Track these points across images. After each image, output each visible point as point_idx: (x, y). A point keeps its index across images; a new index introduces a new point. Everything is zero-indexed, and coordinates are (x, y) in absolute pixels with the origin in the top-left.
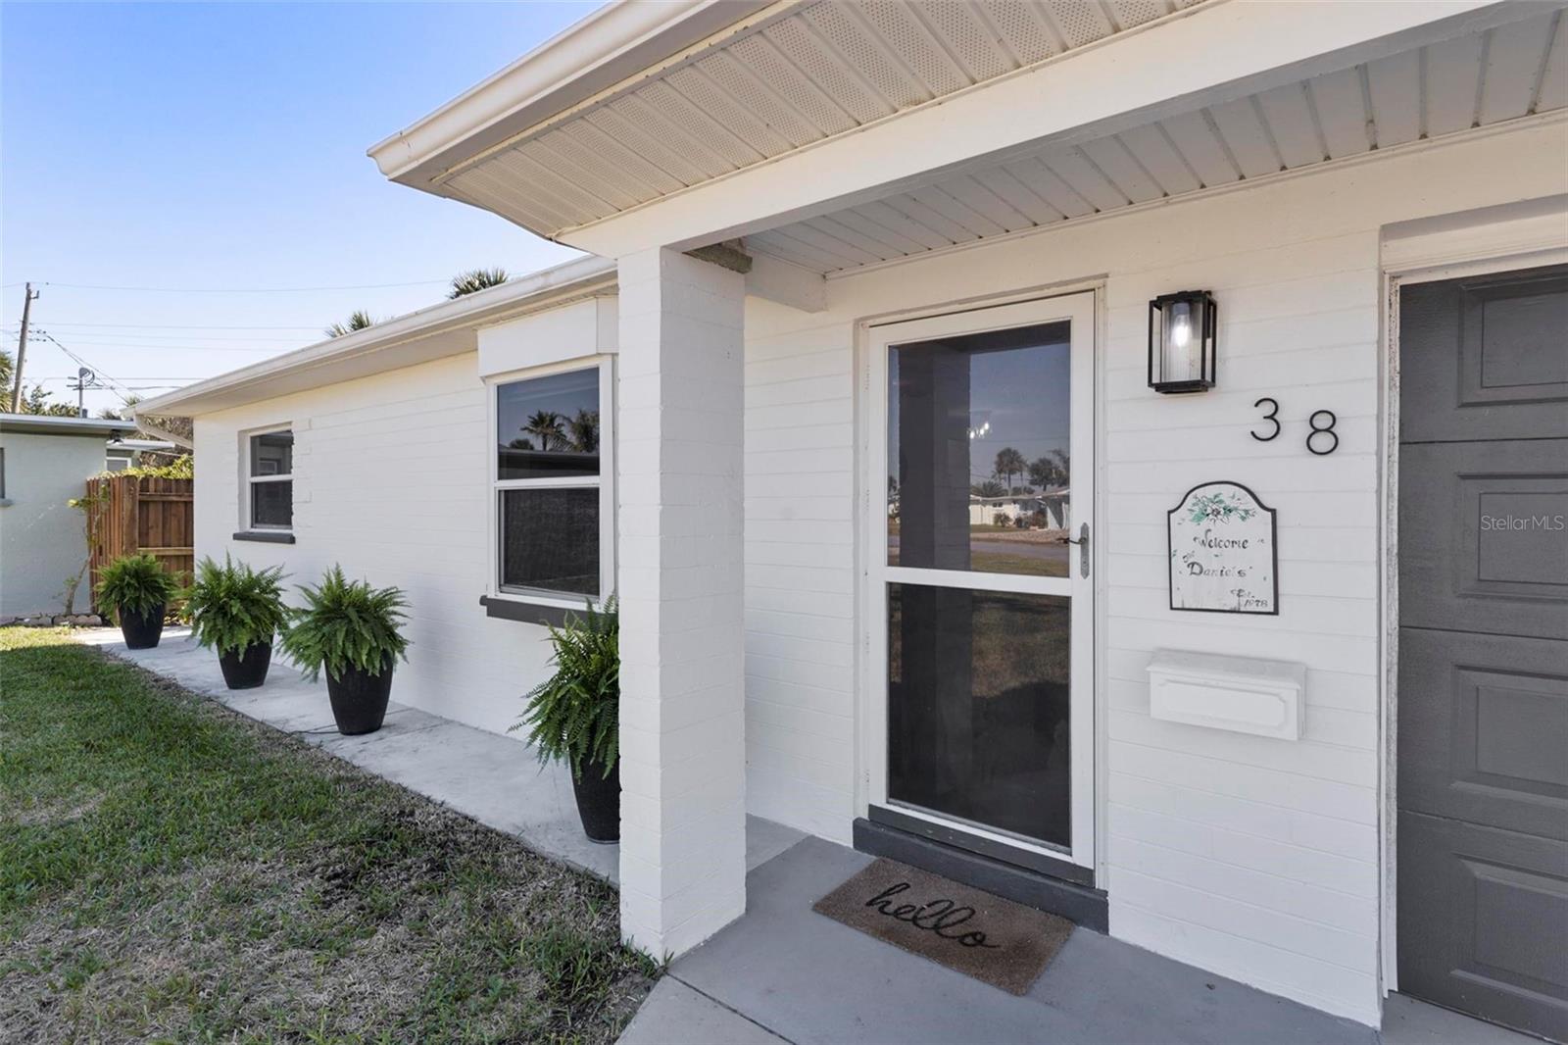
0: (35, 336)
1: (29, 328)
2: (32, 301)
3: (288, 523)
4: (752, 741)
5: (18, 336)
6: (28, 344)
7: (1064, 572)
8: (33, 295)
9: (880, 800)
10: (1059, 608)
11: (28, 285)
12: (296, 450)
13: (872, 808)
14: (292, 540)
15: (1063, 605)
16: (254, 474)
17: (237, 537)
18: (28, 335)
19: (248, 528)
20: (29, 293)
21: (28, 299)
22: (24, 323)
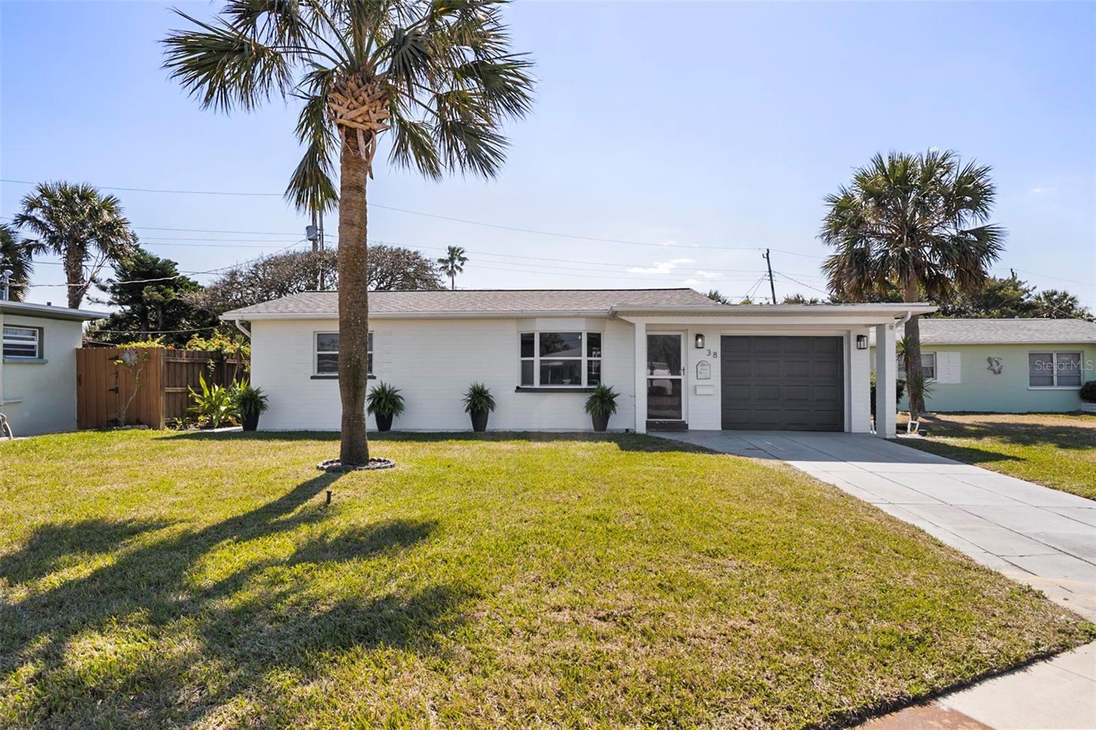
7: (681, 375)
10: (680, 380)
12: (375, 341)
16: (318, 350)
17: (312, 378)
19: (316, 374)
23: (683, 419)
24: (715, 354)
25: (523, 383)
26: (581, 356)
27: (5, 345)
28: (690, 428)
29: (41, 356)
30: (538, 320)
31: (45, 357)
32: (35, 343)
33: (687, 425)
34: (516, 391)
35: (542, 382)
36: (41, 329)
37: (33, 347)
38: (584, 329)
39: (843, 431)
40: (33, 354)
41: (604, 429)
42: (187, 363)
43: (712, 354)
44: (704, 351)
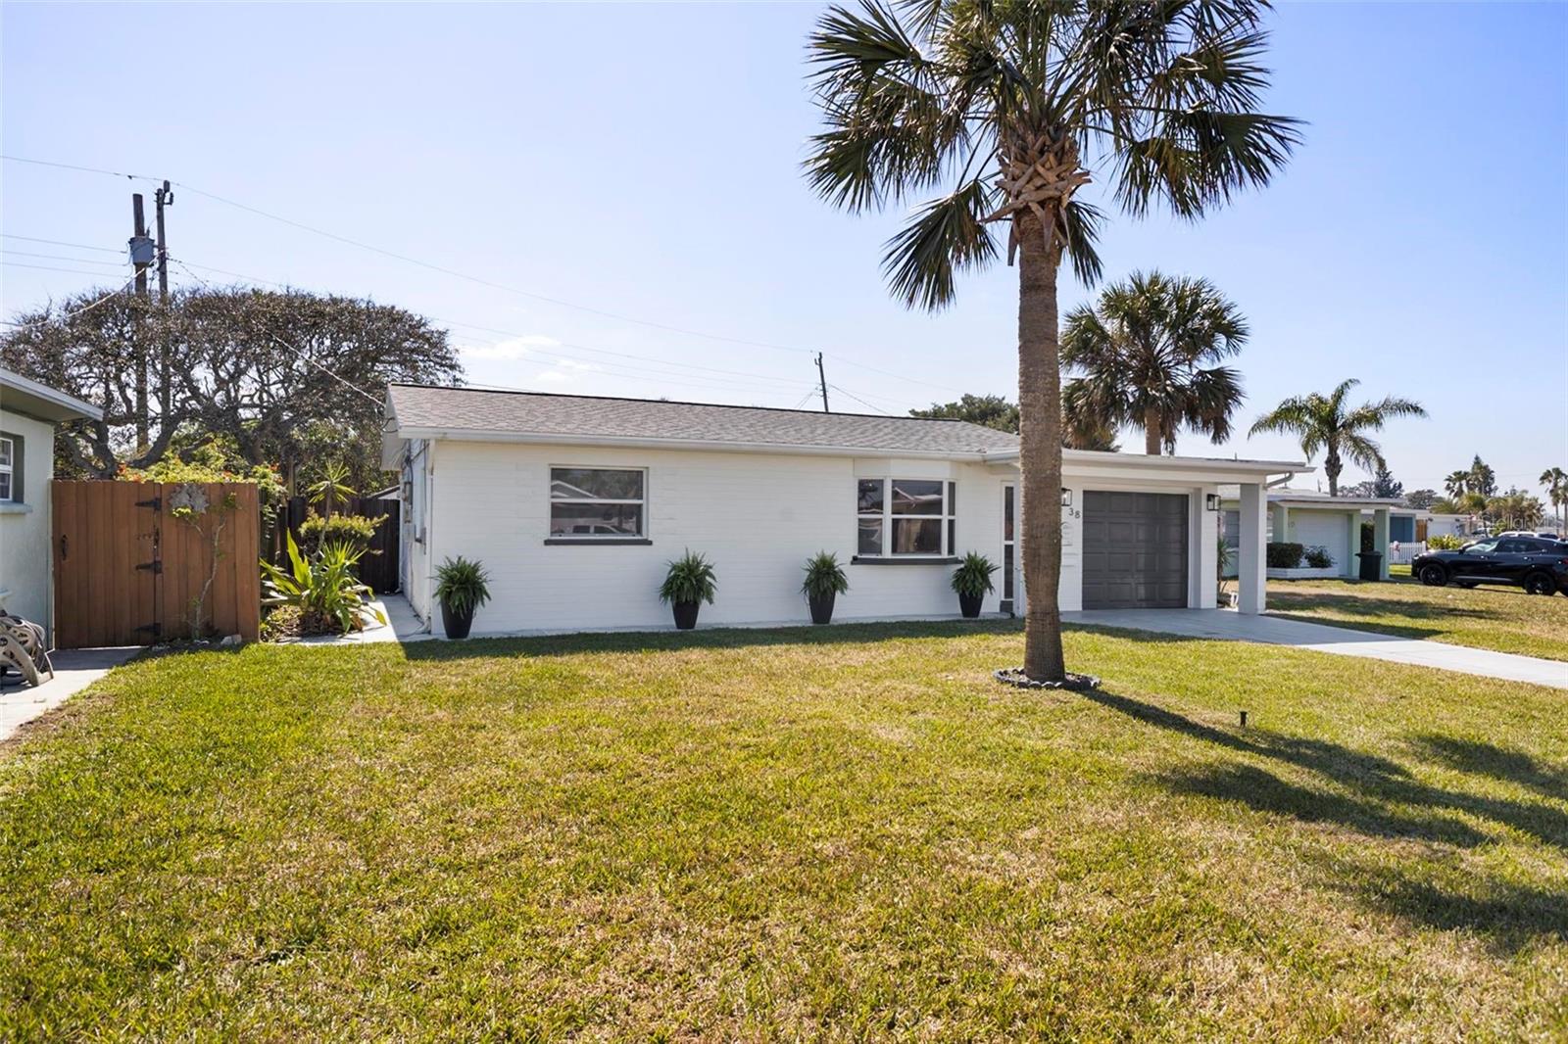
14: (648, 543)
16: (552, 496)
17: (547, 543)
19: (550, 536)
24: (1077, 513)
25: (861, 550)
26: (940, 513)
29: (19, 498)
30: (892, 462)
31: (26, 501)
32: (9, 470)
34: (852, 563)
35: (894, 550)
36: (19, 440)
38: (948, 476)
39: (1186, 606)
41: (976, 612)
43: (1075, 514)
44: (1068, 510)
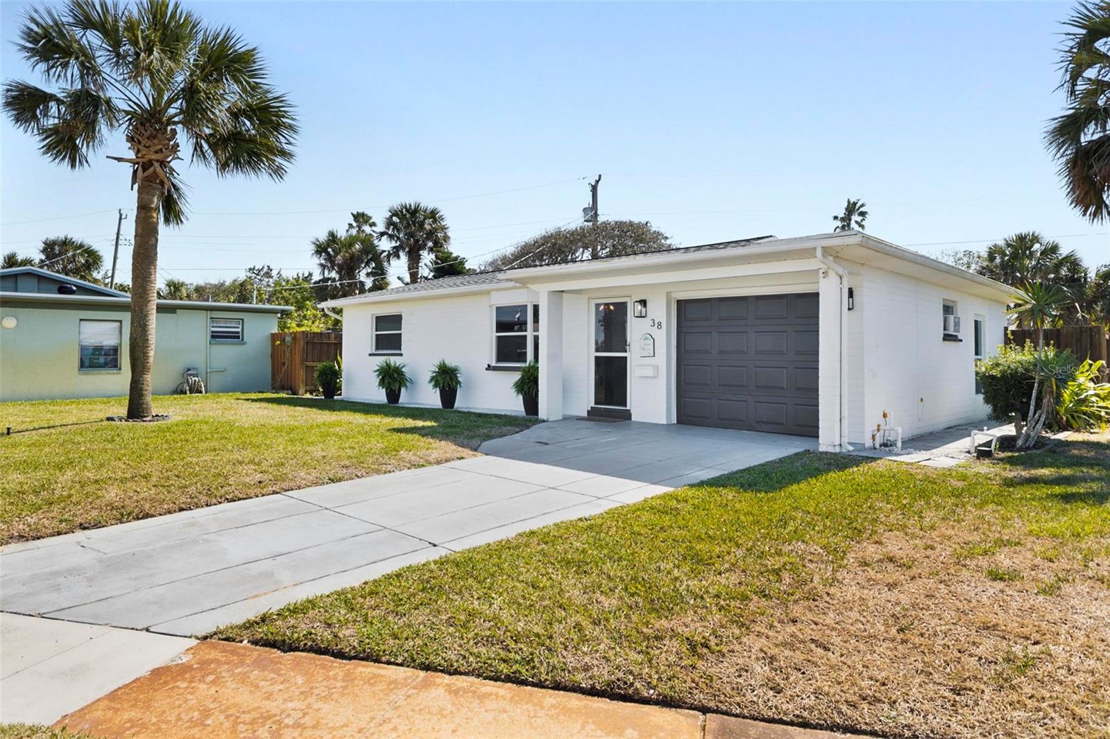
0: (124, 242)
1: (121, 237)
2: (123, 221)
3: (400, 349)
4: (564, 397)
5: (114, 243)
6: (119, 247)
7: (626, 351)
8: (123, 217)
9: (593, 405)
10: (625, 358)
11: (120, 210)
12: (403, 322)
13: (592, 407)
14: (401, 355)
15: (626, 358)
16: (376, 331)
17: (370, 355)
18: (120, 242)
19: (374, 352)
20: (121, 215)
21: (120, 219)
22: (118, 234)
23: (628, 408)
24: (660, 324)
26: (526, 330)
27: (213, 332)
28: (634, 418)
29: (243, 339)
30: (492, 293)
31: (245, 340)
32: (239, 330)
33: (631, 415)
34: (488, 370)
36: (242, 320)
37: (238, 332)
38: (528, 300)
40: (238, 337)
42: (335, 343)
43: (656, 325)
44: (647, 321)
